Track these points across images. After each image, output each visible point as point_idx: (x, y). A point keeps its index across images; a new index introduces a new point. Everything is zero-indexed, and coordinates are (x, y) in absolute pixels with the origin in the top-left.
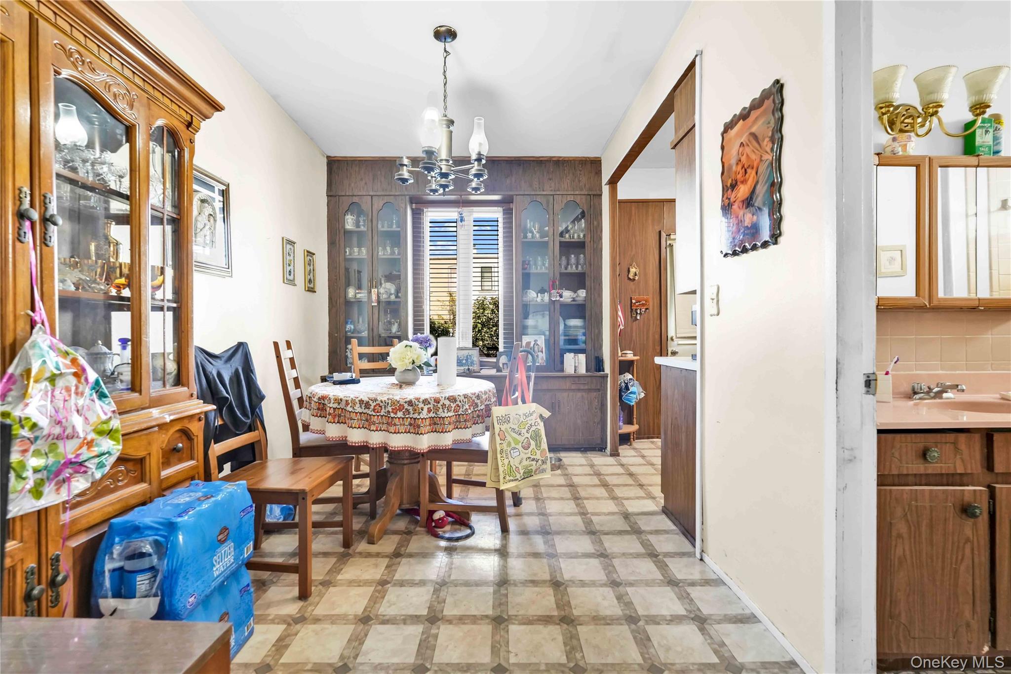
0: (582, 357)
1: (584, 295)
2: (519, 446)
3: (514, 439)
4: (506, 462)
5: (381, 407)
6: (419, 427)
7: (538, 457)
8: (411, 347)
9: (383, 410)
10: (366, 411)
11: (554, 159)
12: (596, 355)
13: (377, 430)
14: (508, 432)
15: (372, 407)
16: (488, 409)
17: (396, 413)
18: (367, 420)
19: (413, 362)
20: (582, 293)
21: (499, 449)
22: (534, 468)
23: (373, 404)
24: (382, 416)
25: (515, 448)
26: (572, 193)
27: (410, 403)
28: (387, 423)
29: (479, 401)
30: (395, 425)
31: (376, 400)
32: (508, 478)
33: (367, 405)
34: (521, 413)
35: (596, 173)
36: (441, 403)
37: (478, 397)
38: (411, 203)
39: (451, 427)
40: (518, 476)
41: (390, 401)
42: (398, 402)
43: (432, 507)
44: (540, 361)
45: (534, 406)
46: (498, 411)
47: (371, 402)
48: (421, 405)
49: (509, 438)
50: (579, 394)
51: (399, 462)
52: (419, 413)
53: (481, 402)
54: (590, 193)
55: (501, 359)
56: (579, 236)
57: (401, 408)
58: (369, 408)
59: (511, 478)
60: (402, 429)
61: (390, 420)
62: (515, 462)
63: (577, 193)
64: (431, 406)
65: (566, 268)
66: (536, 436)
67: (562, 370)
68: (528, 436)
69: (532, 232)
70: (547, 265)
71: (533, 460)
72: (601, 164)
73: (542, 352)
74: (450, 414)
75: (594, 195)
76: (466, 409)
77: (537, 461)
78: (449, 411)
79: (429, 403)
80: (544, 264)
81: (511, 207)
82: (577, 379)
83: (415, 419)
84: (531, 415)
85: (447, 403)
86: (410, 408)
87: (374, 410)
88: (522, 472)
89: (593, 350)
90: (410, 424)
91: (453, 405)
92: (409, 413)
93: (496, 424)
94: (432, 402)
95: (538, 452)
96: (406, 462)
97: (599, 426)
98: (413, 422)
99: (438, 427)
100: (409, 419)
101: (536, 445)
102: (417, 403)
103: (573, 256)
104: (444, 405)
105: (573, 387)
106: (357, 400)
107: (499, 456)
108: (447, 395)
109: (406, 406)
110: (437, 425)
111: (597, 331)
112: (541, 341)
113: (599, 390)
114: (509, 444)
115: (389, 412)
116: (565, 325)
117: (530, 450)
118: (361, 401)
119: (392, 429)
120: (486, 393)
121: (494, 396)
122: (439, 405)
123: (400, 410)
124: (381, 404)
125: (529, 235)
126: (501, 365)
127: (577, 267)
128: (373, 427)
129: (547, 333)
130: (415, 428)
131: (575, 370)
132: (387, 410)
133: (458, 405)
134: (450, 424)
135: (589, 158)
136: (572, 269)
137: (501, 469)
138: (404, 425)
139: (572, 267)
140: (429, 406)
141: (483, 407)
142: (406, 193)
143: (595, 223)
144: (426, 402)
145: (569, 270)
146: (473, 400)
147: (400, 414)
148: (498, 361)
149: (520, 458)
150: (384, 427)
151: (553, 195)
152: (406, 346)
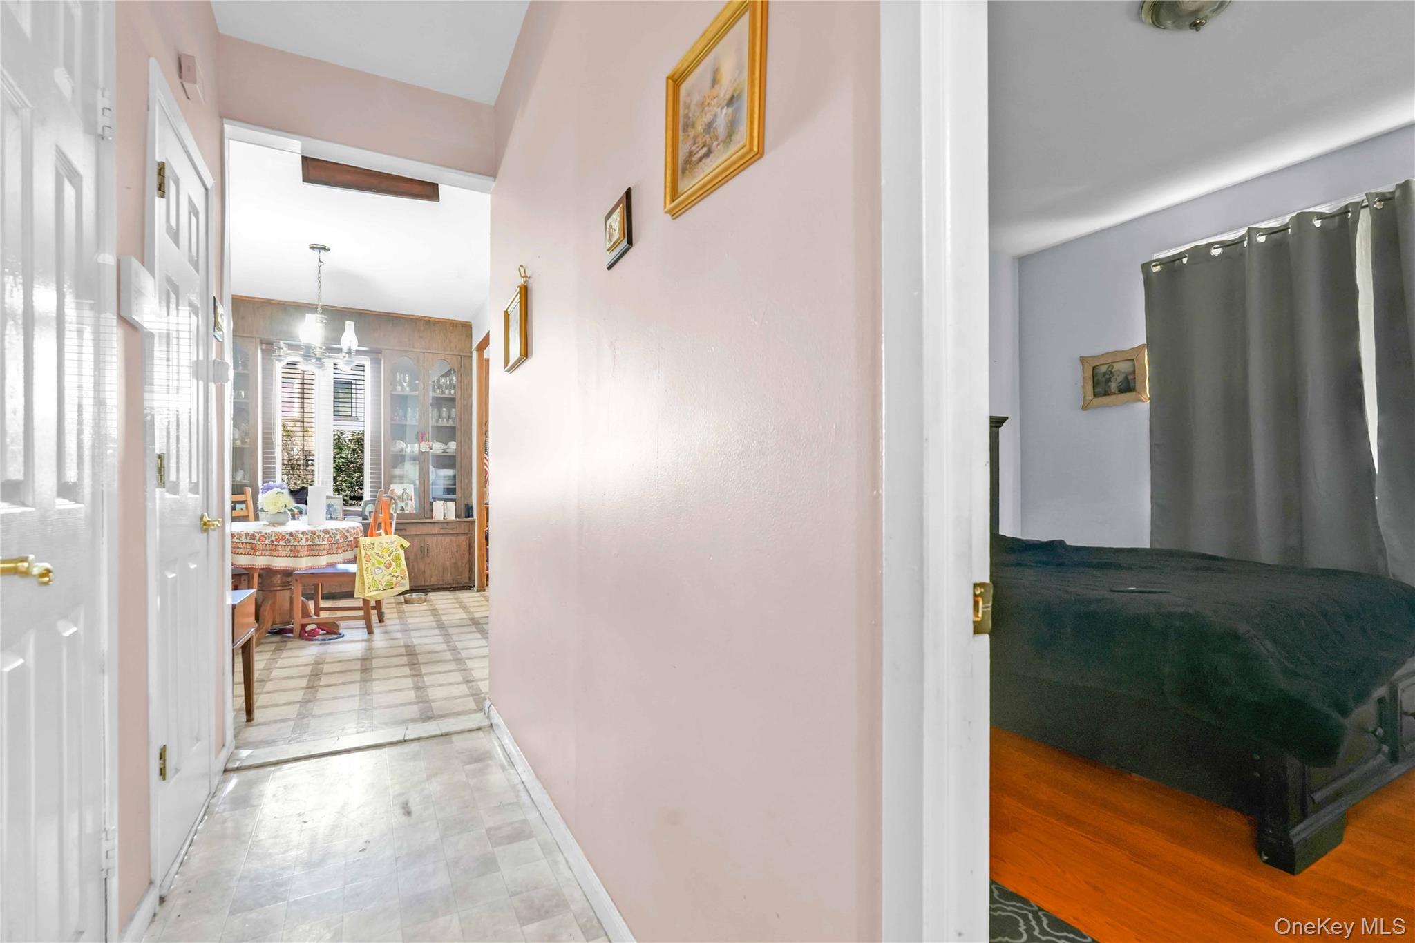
0: (451, 505)
1: (455, 447)
2: (382, 566)
3: (378, 561)
4: (371, 577)
5: (265, 537)
6: (298, 551)
7: (398, 573)
8: (282, 493)
9: (267, 540)
10: (252, 541)
11: (425, 319)
12: (466, 502)
13: (261, 555)
14: (372, 556)
15: (257, 538)
16: (356, 541)
17: (278, 542)
18: (252, 548)
19: (286, 506)
20: (453, 446)
21: (365, 567)
22: (394, 582)
23: (258, 536)
24: (266, 545)
25: (378, 568)
26: (443, 352)
27: (291, 534)
28: (271, 550)
29: (348, 534)
30: (278, 550)
31: (261, 533)
32: (372, 588)
33: (253, 537)
34: (384, 541)
35: (467, 336)
36: (317, 534)
37: (348, 531)
38: (262, 343)
39: (325, 552)
40: (381, 587)
41: (273, 533)
42: (281, 534)
43: (305, 621)
44: (410, 509)
45: (394, 537)
46: (364, 541)
47: (256, 534)
48: (300, 536)
49: (373, 560)
50: (448, 539)
51: (272, 589)
52: (299, 542)
53: (350, 535)
54: (461, 354)
55: (367, 507)
56: (450, 393)
57: (283, 538)
58: (254, 539)
59: (375, 589)
60: (284, 554)
61: (274, 547)
62: (378, 578)
63: (448, 353)
64: (309, 537)
65: (437, 422)
66: (397, 559)
67: (432, 517)
68: (390, 559)
69: (402, 385)
70: (417, 417)
71: (394, 576)
72: (471, 328)
73: (412, 500)
74: (325, 543)
75: (464, 356)
76: (338, 540)
77: (397, 577)
78: (323, 540)
79: (307, 534)
80: (415, 417)
81: (380, 357)
82: (445, 524)
83: (295, 546)
84: (392, 543)
85: (322, 534)
86: (291, 538)
87: (259, 540)
88: (384, 584)
89: (463, 499)
90: (291, 551)
91: (327, 536)
92: (290, 542)
93: (362, 549)
94: (310, 534)
95: (398, 571)
96: (279, 588)
97: (467, 566)
98: (293, 548)
99: (314, 553)
100: (290, 547)
101: (397, 565)
102: (297, 534)
103: (444, 409)
104: (319, 536)
105: (442, 532)
106: (243, 533)
107: (365, 572)
108: (322, 529)
109: (287, 536)
110: (313, 551)
111: (466, 481)
112: (411, 490)
113: (467, 534)
114: (374, 565)
115: (272, 541)
116: (437, 475)
117: (391, 569)
118: (247, 534)
119: (275, 554)
120: (354, 528)
121: (361, 532)
122: (315, 536)
123: (282, 539)
124: (266, 536)
125: (399, 388)
126: (367, 514)
127: (448, 421)
128: (258, 553)
129: (417, 482)
130: (295, 552)
131: (444, 516)
132: (271, 539)
133: (331, 537)
134: (324, 549)
135: (460, 321)
136: (444, 423)
137: (366, 582)
138: (285, 551)
139: (443, 421)
140: (307, 536)
141: (352, 539)
142: (257, 336)
143: (466, 382)
144: (304, 533)
145: (441, 423)
146: (344, 533)
147: (282, 543)
148: (364, 509)
149: (382, 575)
150: (268, 553)
151: (424, 353)
152: (278, 493)
